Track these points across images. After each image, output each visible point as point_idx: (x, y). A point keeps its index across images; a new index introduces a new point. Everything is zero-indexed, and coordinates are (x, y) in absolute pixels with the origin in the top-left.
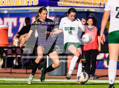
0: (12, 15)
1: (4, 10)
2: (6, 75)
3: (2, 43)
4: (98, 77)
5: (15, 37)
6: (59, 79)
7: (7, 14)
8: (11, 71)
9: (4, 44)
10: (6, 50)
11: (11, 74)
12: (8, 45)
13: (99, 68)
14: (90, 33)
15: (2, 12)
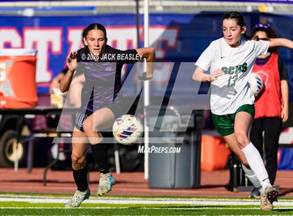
0: (46, 22)
1: (23, 9)
2: (31, 187)
3: (19, 99)
4: (283, 191)
5: (55, 82)
7: (33, 18)
8: (45, 177)
9: (25, 100)
10: (30, 119)
11: (45, 185)
12: (36, 104)
13: (284, 168)
14: (261, 72)
15: (19, 13)
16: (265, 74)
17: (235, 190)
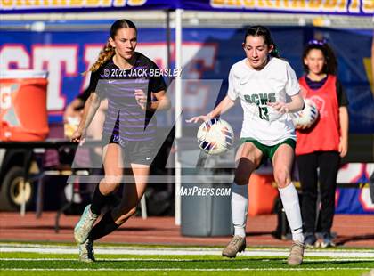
0: (59, 38)
1: (32, 22)
2: (40, 234)
3: (27, 130)
4: (341, 239)
5: (70, 110)
6: (215, 247)
7: (43, 33)
8: (57, 222)
9: (34, 131)
10: (41, 154)
11: (57, 232)
12: (47, 136)
13: (343, 212)
15: (27, 27)
16: (321, 99)
17: (284, 238)
